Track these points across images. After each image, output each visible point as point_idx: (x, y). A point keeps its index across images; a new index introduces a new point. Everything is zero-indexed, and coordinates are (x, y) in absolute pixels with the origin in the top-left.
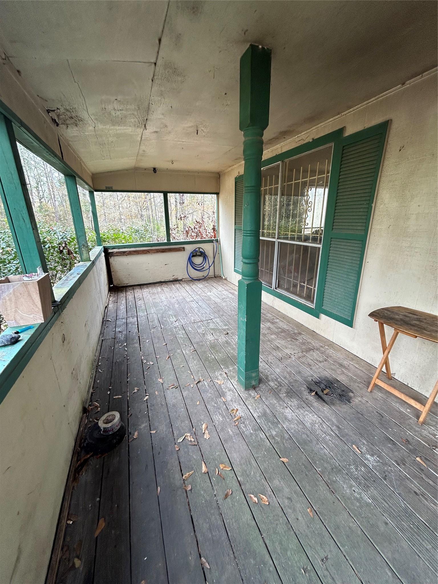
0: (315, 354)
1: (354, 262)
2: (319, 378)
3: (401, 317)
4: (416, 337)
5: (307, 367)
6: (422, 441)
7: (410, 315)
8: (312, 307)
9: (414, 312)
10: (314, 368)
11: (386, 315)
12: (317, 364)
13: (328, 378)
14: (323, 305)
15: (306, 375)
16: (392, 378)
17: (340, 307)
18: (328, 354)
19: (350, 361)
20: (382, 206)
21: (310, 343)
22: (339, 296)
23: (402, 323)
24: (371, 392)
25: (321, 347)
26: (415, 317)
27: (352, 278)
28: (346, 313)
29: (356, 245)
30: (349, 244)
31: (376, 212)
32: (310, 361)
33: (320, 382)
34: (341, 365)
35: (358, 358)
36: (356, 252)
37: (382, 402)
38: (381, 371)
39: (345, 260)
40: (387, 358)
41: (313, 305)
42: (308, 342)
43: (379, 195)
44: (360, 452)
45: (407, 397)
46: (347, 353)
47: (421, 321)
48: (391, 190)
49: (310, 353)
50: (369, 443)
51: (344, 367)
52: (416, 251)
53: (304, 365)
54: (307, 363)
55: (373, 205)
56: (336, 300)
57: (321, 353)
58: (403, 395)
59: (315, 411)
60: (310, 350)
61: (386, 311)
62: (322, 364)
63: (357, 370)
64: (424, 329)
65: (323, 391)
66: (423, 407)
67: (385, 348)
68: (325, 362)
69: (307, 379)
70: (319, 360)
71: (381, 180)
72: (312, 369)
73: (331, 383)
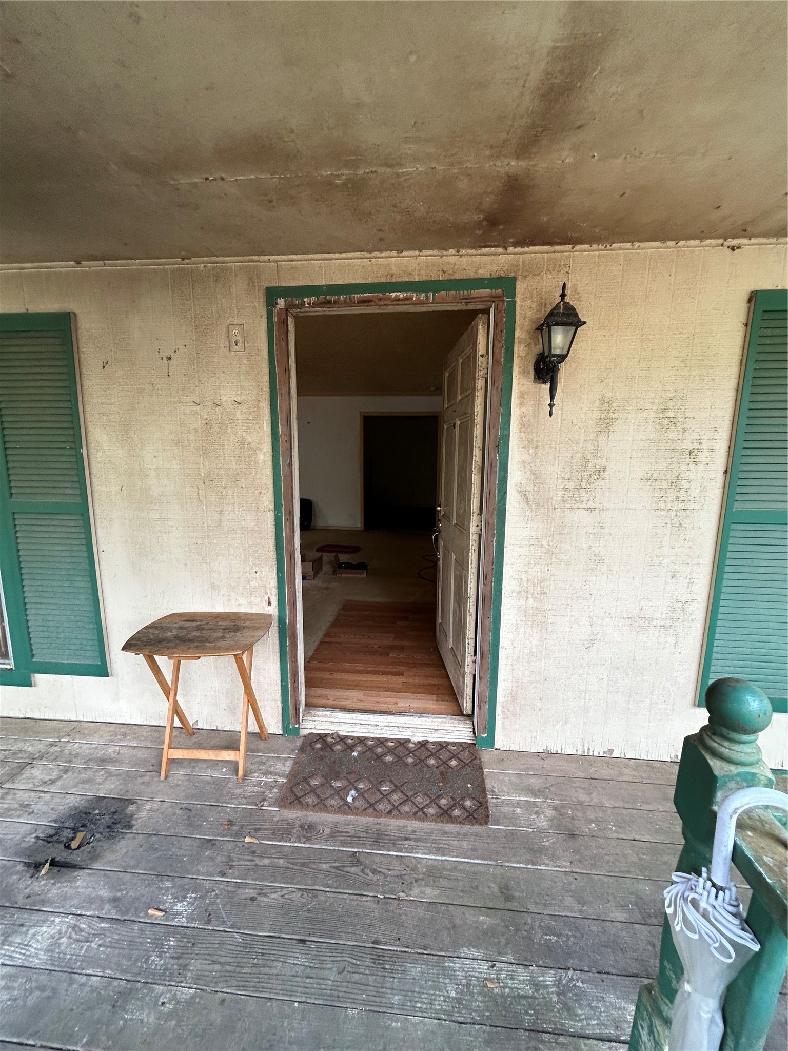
0: (36, 772)
1: (75, 554)
2: (55, 821)
3: (175, 632)
4: (199, 658)
5: (19, 816)
6: (247, 806)
7: (188, 624)
8: (8, 667)
9: (191, 618)
10: (36, 808)
11: (152, 637)
12: (45, 792)
13: (76, 808)
14: (33, 655)
15: (19, 837)
16: (195, 731)
17: (72, 647)
18: (70, 754)
19: (120, 740)
20: (100, 454)
21: (20, 751)
22: (66, 625)
23: (177, 642)
24: (166, 778)
25: (52, 745)
26: (194, 624)
27: (82, 584)
28: (88, 654)
29: (72, 523)
30: (55, 523)
31: (93, 463)
32: (26, 795)
33: (58, 831)
34: (103, 761)
35: (135, 727)
36: (76, 536)
37: (185, 783)
38: (173, 728)
39: (56, 553)
40: (176, 703)
41: (7, 662)
42: (14, 754)
43: (89, 435)
44: (163, 914)
45: (217, 752)
46: (112, 728)
47: (202, 629)
48: (108, 429)
49: (24, 776)
50: (176, 880)
51: (111, 761)
52: (170, 524)
53: (9, 816)
54: (16, 806)
55: (84, 451)
56: (61, 636)
57: (52, 761)
58: (210, 752)
59: (56, 907)
60: (22, 770)
61: (151, 631)
62: (59, 783)
63: (135, 752)
64: (207, 640)
65: (68, 847)
66: (238, 752)
67: (168, 690)
68: (65, 776)
69: (24, 845)
70: (50, 780)
71: (86, 410)
72: (33, 812)
73: (85, 813)
